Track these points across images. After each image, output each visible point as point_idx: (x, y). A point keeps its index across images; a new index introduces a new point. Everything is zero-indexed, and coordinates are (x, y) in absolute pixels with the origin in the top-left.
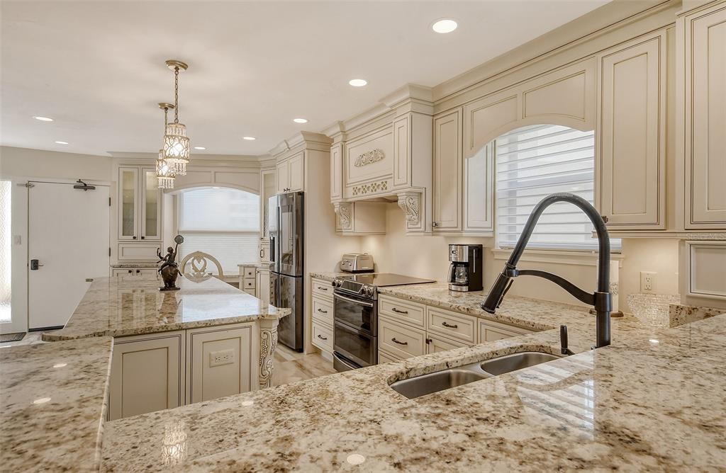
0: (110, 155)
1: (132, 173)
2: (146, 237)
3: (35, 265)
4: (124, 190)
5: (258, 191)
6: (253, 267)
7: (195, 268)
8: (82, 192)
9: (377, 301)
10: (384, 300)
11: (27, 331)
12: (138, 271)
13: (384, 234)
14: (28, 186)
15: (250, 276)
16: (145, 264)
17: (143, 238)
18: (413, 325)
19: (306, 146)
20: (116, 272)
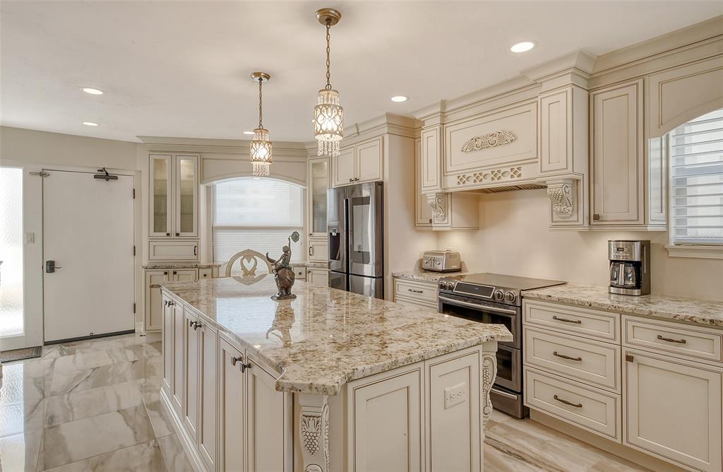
0: (139, 141)
1: (164, 161)
2: (182, 234)
3: (51, 267)
4: (155, 180)
5: (304, 182)
6: (303, 266)
7: (243, 268)
8: (103, 182)
9: (521, 307)
10: (531, 306)
11: (42, 344)
12: (175, 273)
13: (478, 229)
14: (42, 174)
15: (300, 276)
16: (183, 265)
17: (177, 235)
18: (595, 338)
19: (386, 130)
20: (149, 274)
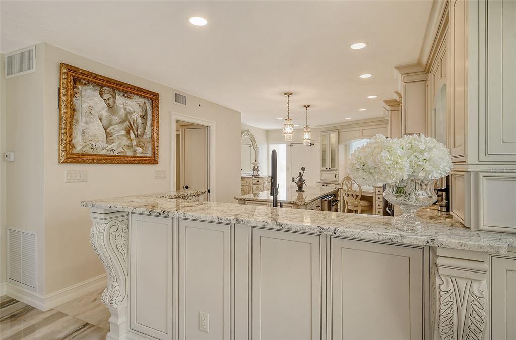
1: (325, 135)
12: (326, 186)
14: (291, 145)
15: (379, 193)
16: (329, 182)
17: (329, 169)
